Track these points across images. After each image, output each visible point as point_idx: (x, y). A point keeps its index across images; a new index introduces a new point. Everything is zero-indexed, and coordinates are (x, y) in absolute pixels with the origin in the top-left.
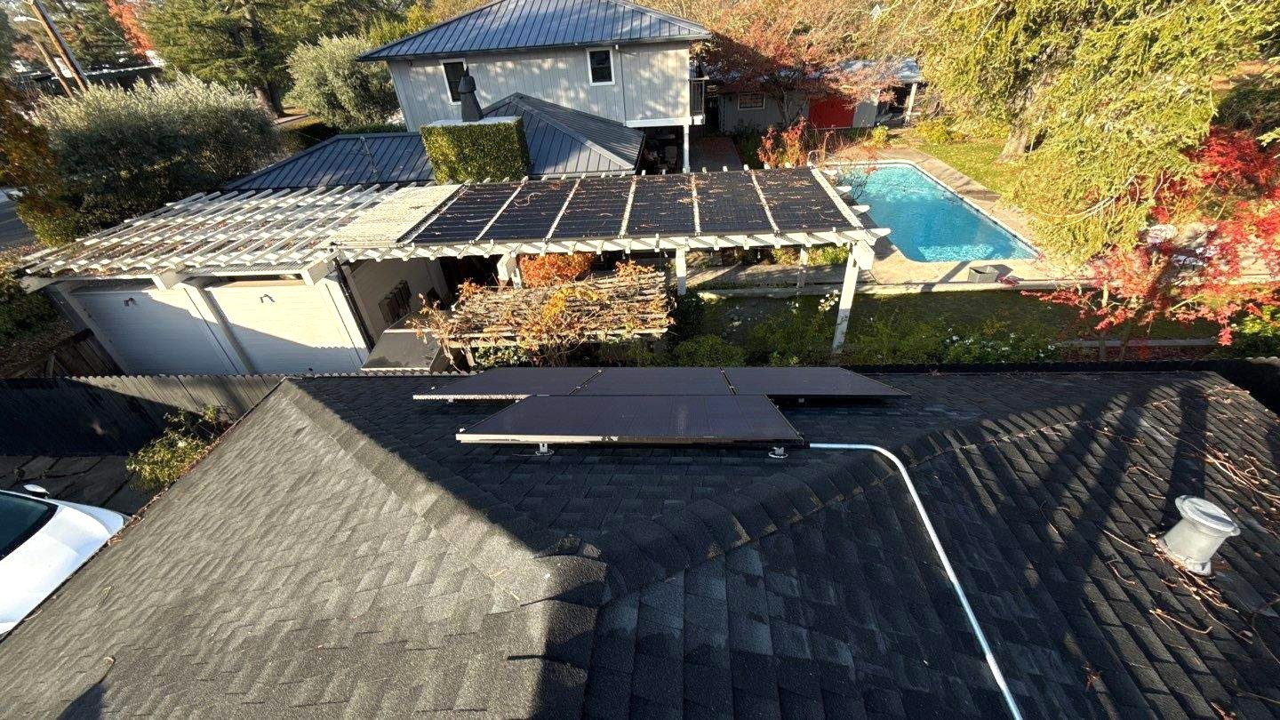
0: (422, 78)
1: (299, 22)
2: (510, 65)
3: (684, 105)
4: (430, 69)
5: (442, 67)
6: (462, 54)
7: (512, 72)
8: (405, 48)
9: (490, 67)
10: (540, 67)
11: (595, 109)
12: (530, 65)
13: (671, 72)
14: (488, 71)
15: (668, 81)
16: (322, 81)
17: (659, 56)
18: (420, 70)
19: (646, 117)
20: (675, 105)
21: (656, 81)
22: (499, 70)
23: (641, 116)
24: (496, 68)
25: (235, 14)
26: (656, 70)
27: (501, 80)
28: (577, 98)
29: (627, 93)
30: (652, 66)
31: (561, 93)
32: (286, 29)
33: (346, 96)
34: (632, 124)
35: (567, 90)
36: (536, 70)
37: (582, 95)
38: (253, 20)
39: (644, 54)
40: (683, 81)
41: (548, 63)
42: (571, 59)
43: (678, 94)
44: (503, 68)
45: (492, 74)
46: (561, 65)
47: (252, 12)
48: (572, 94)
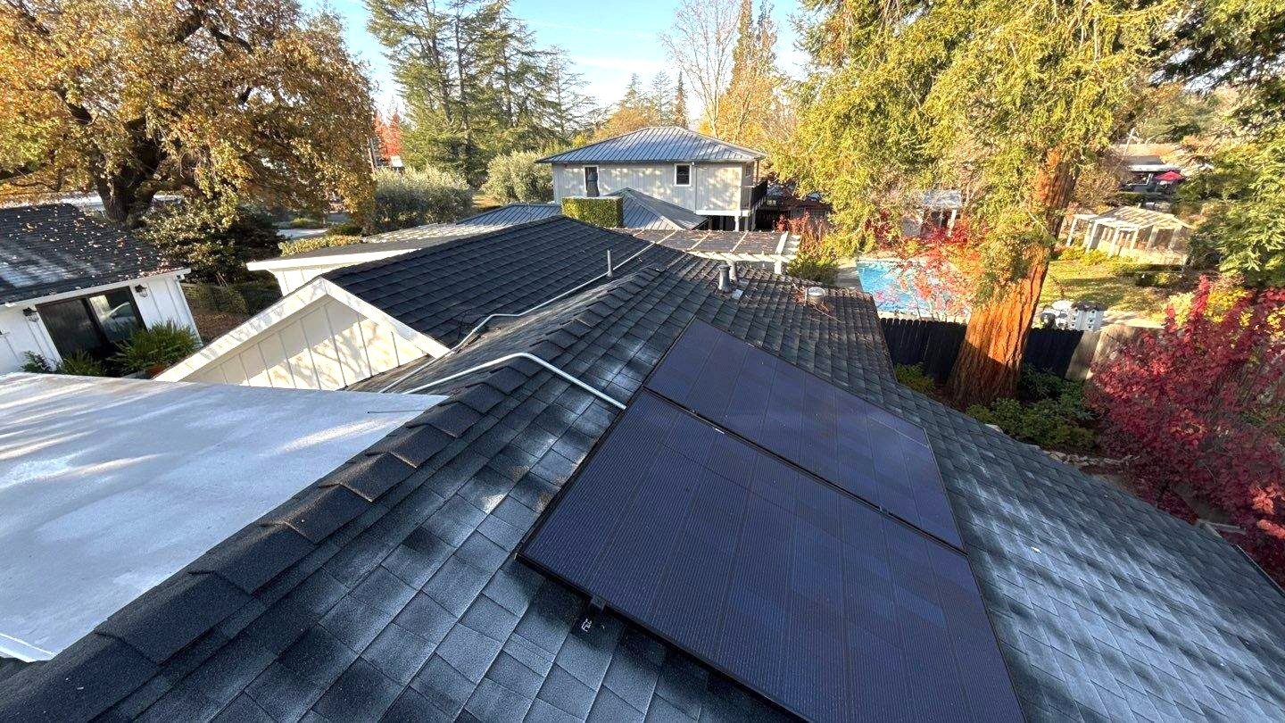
0: (571, 175)
1: (499, 142)
2: (625, 170)
3: (736, 203)
4: (576, 170)
5: (583, 170)
6: (596, 162)
7: (627, 175)
8: (563, 158)
9: (613, 171)
10: (644, 173)
11: (676, 201)
12: (637, 172)
13: (729, 181)
14: (611, 174)
15: (726, 186)
16: (507, 178)
17: (722, 170)
18: (570, 170)
19: (709, 209)
20: (730, 202)
21: (718, 186)
22: (618, 173)
23: (706, 207)
24: (616, 172)
25: (459, 135)
26: (719, 179)
27: (618, 179)
28: (665, 193)
29: (699, 193)
30: (716, 176)
31: (655, 189)
32: (488, 146)
33: (520, 189)
34: (699, 212)
35: (659, 188)
36: (641, 175)
37: (669, 192)
38: (469, 140)
39: (712, 169)
40: (737, 186)
41: (649, 171)
42: (664, 169)
43: (732, 195)
44: (621, 172)
45: (613, 175)
46: (658, 172)
47: (469, 135)
48: (662, 190)
